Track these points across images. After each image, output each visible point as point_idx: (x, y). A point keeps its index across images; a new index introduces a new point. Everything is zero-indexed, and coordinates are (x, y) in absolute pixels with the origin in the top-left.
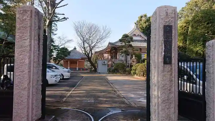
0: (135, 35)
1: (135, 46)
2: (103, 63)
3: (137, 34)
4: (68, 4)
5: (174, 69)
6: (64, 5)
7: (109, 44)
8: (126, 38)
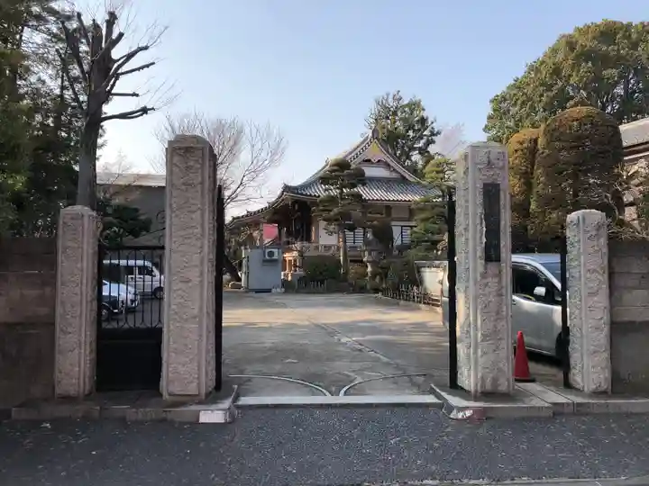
0: (369, 161)
1: (369, 200)
2: (267, 257)
3: (374, 160)
4: (153, 64)
5: (504, 271)
6: (142, 68)
7: (283, 192)
8: (343, 172)
